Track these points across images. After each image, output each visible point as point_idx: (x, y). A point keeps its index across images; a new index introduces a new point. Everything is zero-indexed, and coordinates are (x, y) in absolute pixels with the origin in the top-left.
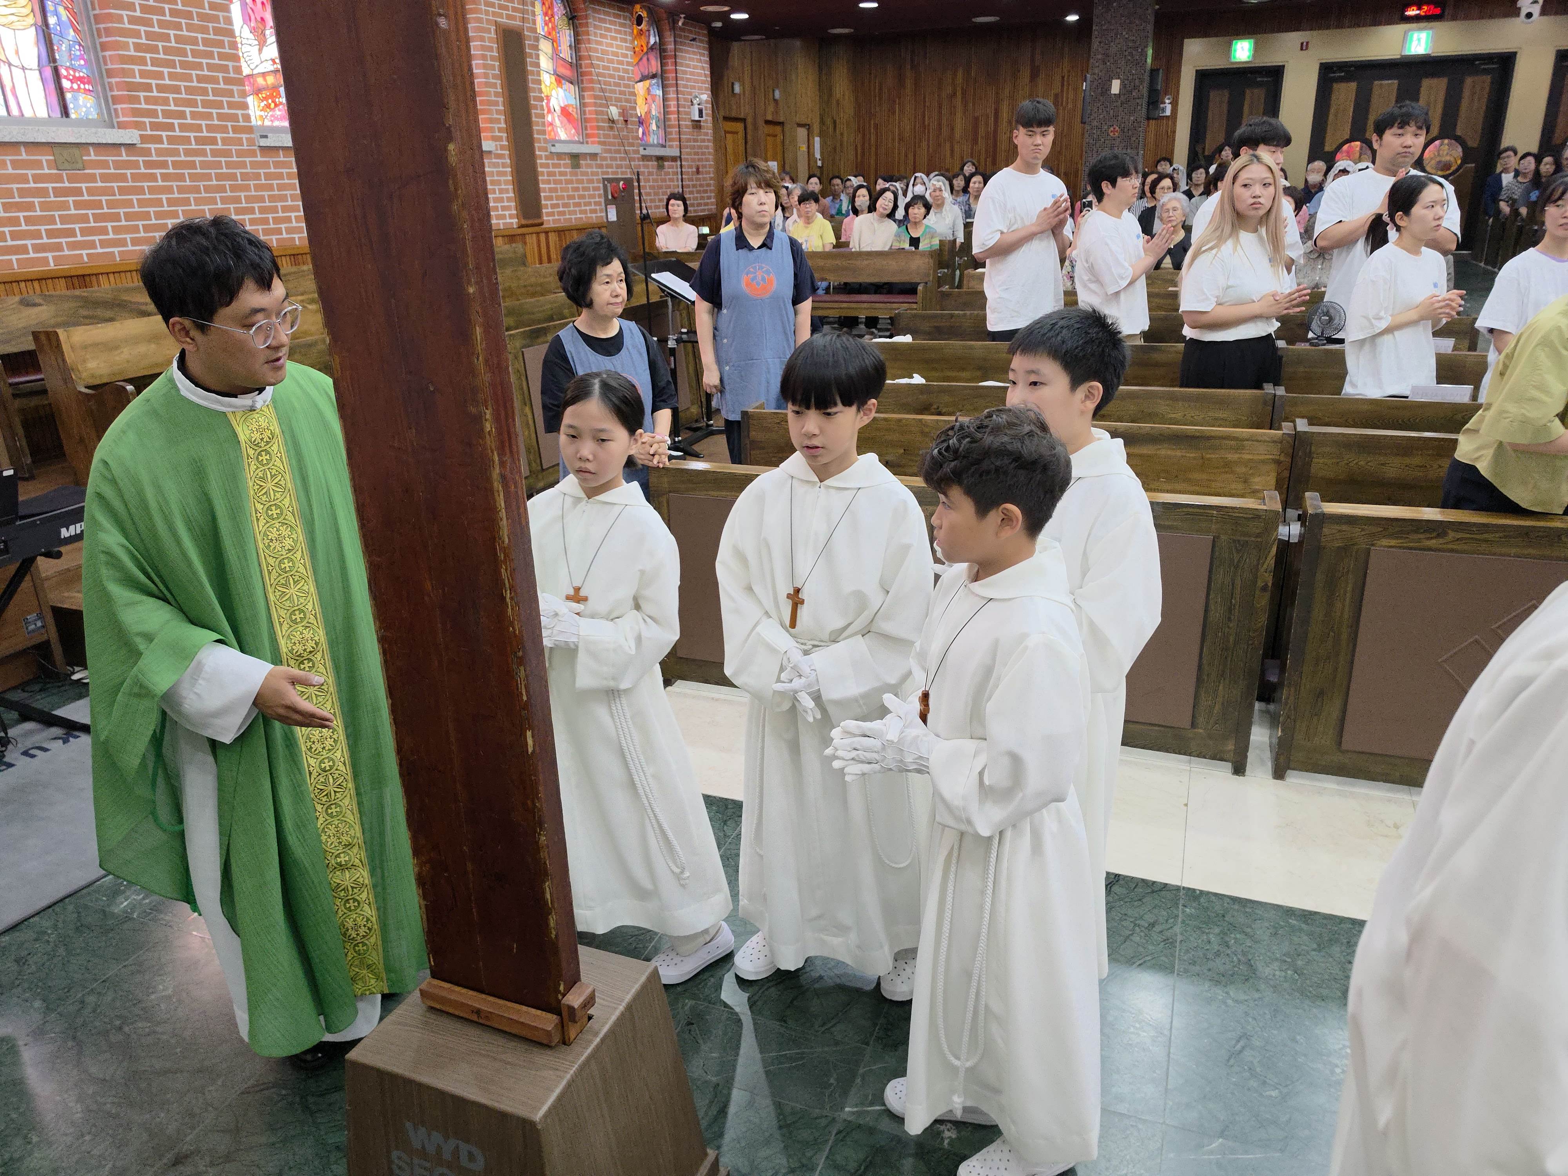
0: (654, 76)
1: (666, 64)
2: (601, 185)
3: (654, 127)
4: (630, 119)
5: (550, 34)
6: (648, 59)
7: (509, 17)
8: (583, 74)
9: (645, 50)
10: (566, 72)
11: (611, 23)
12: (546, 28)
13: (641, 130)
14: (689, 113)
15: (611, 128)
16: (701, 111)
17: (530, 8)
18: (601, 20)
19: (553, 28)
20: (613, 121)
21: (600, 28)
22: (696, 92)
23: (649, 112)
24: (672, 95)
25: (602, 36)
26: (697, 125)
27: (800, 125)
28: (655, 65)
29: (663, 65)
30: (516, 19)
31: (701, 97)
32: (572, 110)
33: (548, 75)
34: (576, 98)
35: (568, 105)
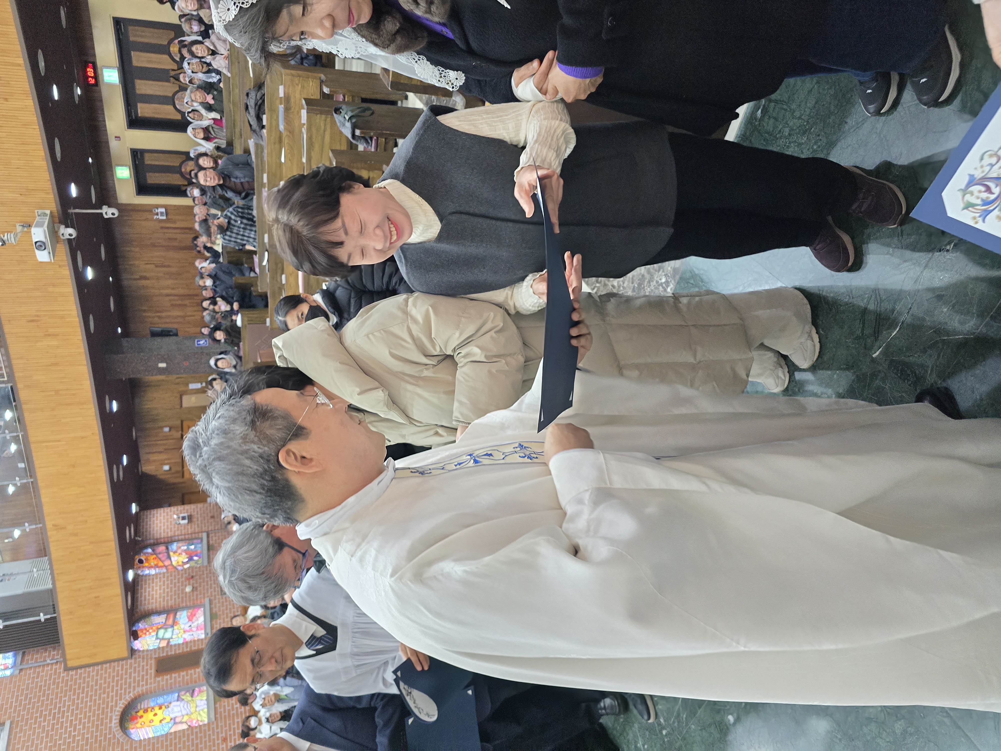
0: (167, 548)
3: (192, 547)
4: (191, 574)
5: (154, 631)
6: (160, 553)
7: (151, 669)
8: (172, 608)
9: (155, 556)
10: (172, 616)
11: (145, 592)
12: (152, 634)
13: (195, 558)
14: (185, 524)
15: (196, 589)
16: (183, 518)
17: (145, 653)
18: (145, 600)
19: (152, 629)
20: (193, 588)
21: (149, 599)
22: (173, 523)
23: (185, 551)
24: (177, 538)
25: (153, 599)
26: (190, 518)
27: (181, 406)
28: (162, 548)
29: (161, 543)
30: (151, 664)
31: (175, 516)
32: (189, 614)
33: (174, 631)
34: (183, 611)
35: (187, 616)
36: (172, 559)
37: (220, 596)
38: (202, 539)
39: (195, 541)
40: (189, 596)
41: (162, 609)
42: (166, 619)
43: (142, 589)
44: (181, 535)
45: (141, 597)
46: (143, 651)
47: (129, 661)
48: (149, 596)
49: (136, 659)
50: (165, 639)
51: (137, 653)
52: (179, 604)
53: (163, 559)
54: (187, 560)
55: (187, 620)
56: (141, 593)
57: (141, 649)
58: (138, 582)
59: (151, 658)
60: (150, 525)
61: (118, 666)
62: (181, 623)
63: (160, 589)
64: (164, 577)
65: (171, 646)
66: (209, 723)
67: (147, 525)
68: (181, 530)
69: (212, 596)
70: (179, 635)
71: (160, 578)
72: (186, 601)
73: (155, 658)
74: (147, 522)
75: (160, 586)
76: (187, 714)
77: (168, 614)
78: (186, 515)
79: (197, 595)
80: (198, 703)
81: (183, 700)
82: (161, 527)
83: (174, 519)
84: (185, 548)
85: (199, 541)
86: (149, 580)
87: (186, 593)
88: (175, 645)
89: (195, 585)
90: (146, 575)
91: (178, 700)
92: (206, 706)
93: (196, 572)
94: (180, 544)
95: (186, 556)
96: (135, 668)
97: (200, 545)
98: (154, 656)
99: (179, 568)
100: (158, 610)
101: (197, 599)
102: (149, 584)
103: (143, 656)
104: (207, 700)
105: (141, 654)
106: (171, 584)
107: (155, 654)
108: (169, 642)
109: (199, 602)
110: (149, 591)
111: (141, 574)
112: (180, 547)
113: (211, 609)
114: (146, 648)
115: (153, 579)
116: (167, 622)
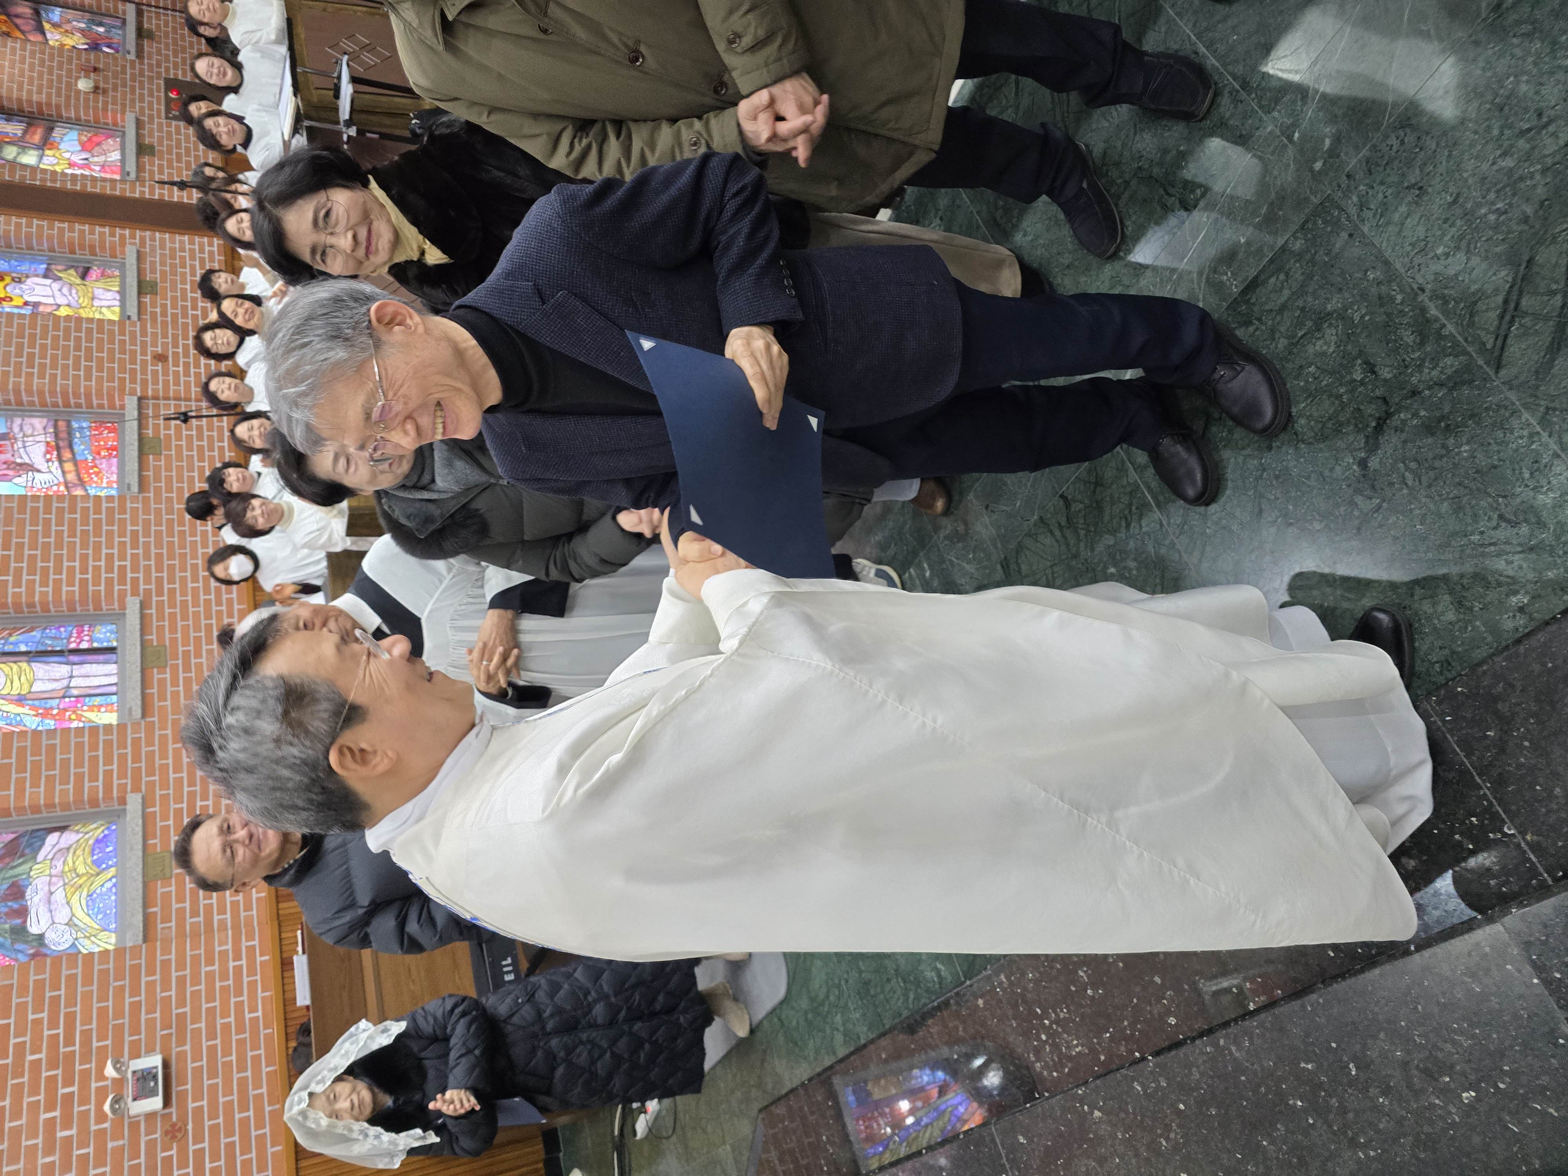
0: (37, 13)
2: (170, 123)
3: (100, 29)
4: (93, 62)
6: (17, 17)
8: (41, 112)
10: (39, 133)
13: (106, 49)
15: (105, 91)
20: (96, 87)
23: (82, 32)
28: (23, 7)
32: (84, 138)
33: (45, 158)
34: (70, 129)
35: (79, 140)
36: (49, 36)
37: (164, 121)
38: (124, 22)
39: (107, 20)
40: (87, 100)
41: (15, 106)
42: (25, 132)
52: (58, 107)
54: (86, 47)
55: (79, 148)
62: (62, 146)
66: (121, 323)
72: (77, 109)
76: (68, 305)
77: (30, 125)
79: (106, 104)
80: (98, 292)
81: (60, 279)
84: (83, 25)
85: (118, 23)
87: (78, 92)
89: (102, 85)
91: (45, 276)
92: (118, 303)
93: (106, 63)
94: (70, 14)
95: (84, 41)
97: (120, 32)
101: (105, 109)
104: (122, 293)
109: (110, 121)
112: (69, 22)
116: (28, 137)
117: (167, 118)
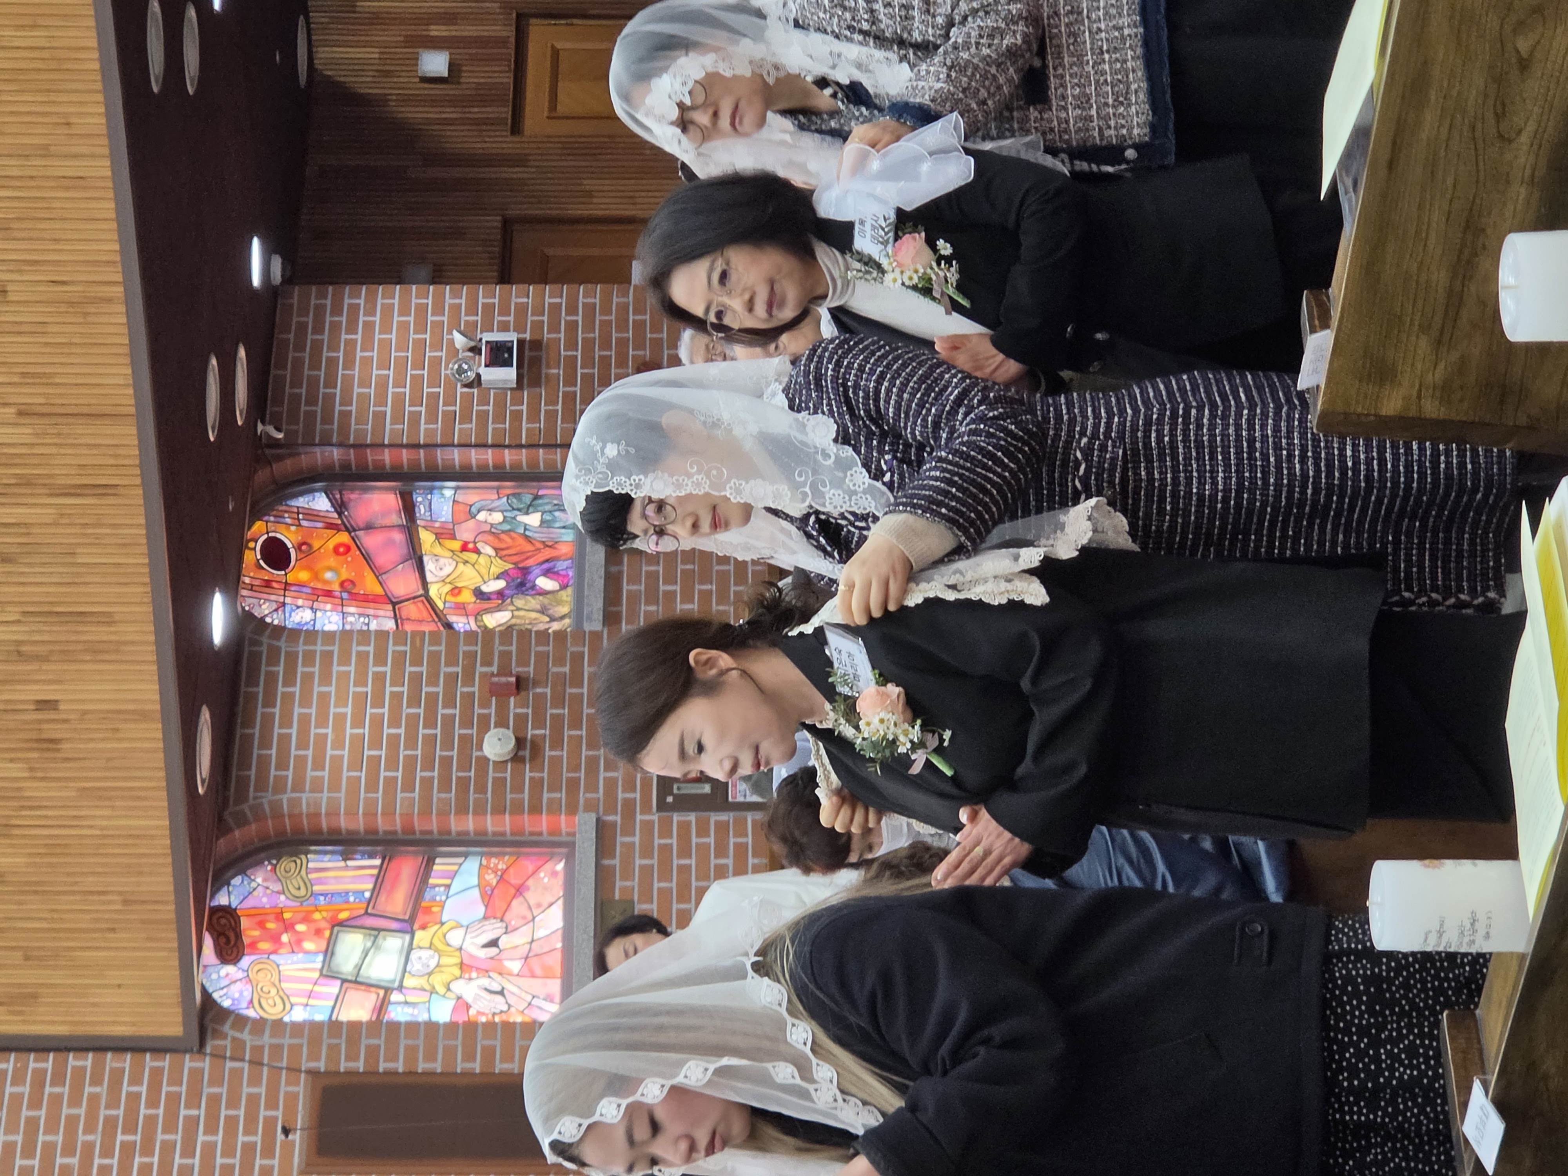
0: (409, 508)
1: (379, 465)
2: (676, 817)
3: (533, 520)
4: (516, 667)
5: (318, 932)
6: (369, 527)
7: (289, 1126)
8: (409, 829)
9: (343, 537)
11: (286, 722)
12: (308, 945)
14: (501, 389)
15: (536, 749)
16: (499, 355)
17: (267, 1039)
18: (282, 765)
19: (306, 920)
20: (520, 742)
22: (448, 370)
24: (456, 456)
25: (319, 765)
26: (531, 361)
28: (382, 501)
29: (380, 475)
30: (292, 1098)
31: (459, 340)
32: (492, 878)
33: (414, 955)
34: (466, 855)
35: (482, 886)
40: (500, 783)
41: (360, 824)
42: (379, 882)
43: (270, 702)
44: (482, 445)
45: (266, 743)
46: (259, 1025)
47: (189, 1063)
48: (303, 744)
49: (218, 1056)
50: (369, 986)
51: (227, 1028)
53: (383, 559)
55: (481, 910)
56: (268, 720)
57: (251, 1013)
58: (255, 657)
59: (293, 1070)
60: (332, 363)
61: (136, 1080)
63: (358, 722)
64: (381, 659)
65: (394, 1026)
67: (315, 365)
68: (483, 416)
69: (611, 805)
70: (438, 981)
71: (363, 657)
72: (480, 809)
73: (313, 1073)
74: (317, 347)
75: (360, 700)
77: (387, 860)
78: (512, 337)
79: (537, 785)
82: (383, 384)
83: (453, 352)
86: (309, 658)
87: (484, 764)
88: (412, 1027)
89: (530, 734)
90: (295, 633)
93: (542, 658)
96: (214, 1100)
98: (306, 1064)
99: (461, 623)
100: (344, 823)
102: (308, 678)
103: (258, 1050)
105: (245, 1036)
106: (414, 701)
107: (314, 1056)
108: (382, 1006)
109: (544, 822)
110: (305, 720)
111: (275, 620)
113: (603, 877)
114: (272, 1011)
115: (327, 656)
116: (382, 898)
117: (662, 806)
